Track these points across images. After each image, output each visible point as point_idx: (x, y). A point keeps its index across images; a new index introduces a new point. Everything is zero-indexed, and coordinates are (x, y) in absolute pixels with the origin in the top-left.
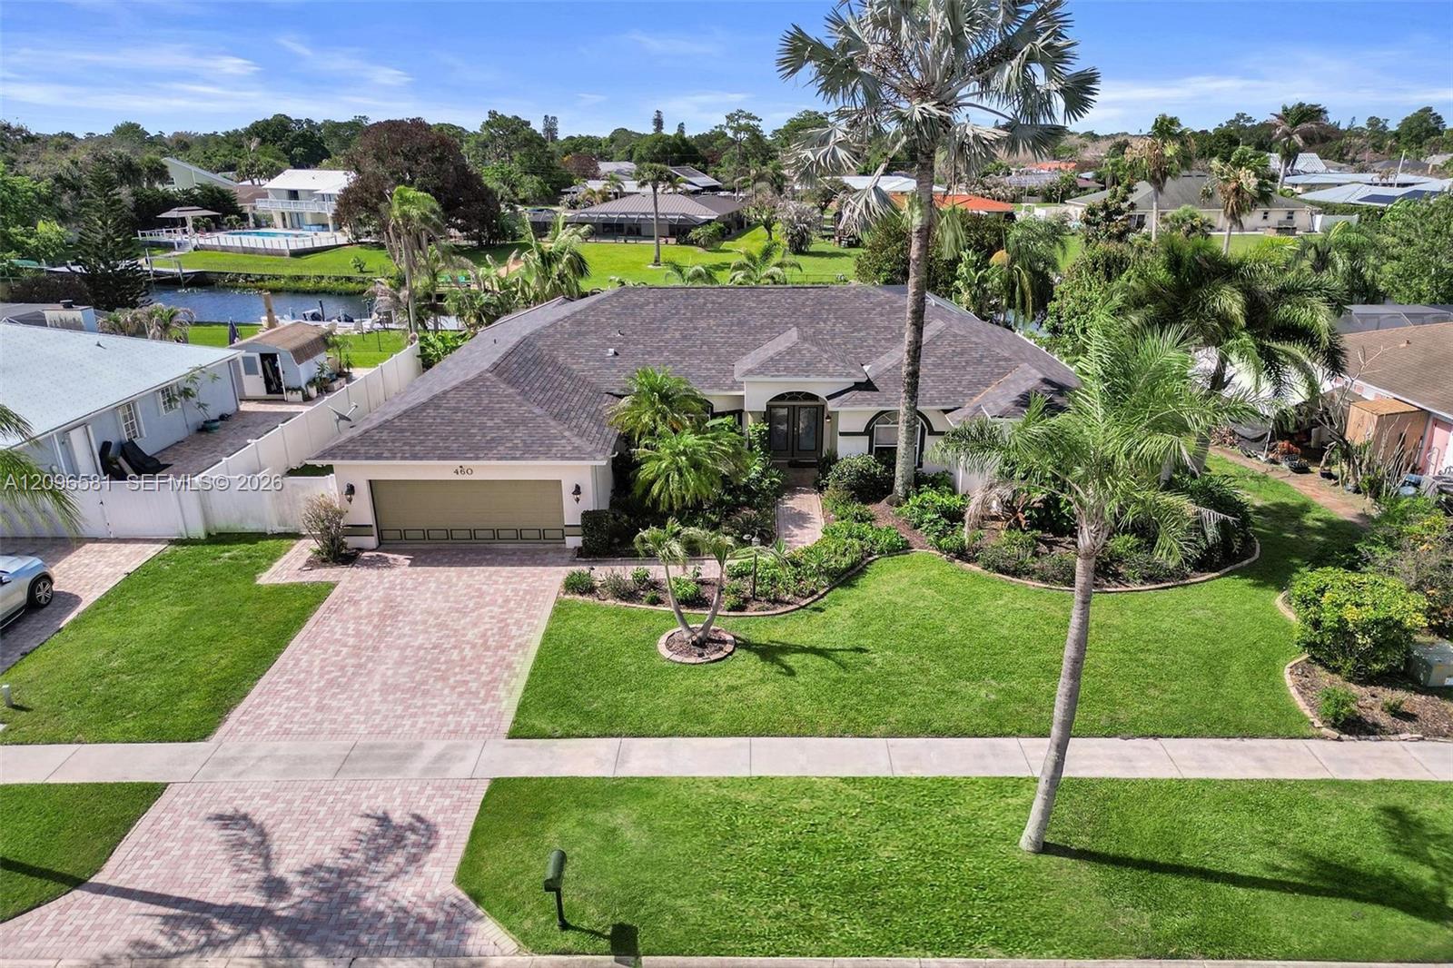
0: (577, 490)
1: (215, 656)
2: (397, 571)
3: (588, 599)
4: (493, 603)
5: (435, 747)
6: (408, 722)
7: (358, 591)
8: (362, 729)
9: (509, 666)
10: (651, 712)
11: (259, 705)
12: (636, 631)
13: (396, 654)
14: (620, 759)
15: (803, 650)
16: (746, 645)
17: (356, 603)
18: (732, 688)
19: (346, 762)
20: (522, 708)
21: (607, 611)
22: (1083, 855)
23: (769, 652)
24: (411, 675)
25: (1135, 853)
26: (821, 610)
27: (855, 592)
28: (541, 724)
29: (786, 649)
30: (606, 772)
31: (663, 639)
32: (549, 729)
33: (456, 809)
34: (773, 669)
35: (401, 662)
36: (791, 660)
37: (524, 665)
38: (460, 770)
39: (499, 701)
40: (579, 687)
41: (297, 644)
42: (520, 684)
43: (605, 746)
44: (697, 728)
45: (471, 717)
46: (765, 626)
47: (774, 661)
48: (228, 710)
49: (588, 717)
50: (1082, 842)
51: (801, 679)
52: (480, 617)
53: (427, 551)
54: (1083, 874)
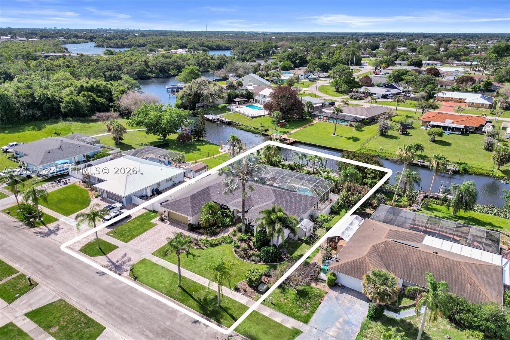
0: (190, 220)
1: (136, 232)
2: (166, 225)
4: (170, 234)
5: (143, 252)
6: (144, 248)
7: (159, 227)
15: (193, 255)
17: (157, 228)
19: (135, 251)
20: (156, 251)
22: (183, 289)
23: (188, 254)
25: (188, 291)
26: (203, 249)
27: (212, 248)
29: (191, 254)
33: (138, 260)
34: (186, 256)
36: (190, 256)
38: (142, 256)
39: (155, 249)
42: (160, 247)
43: (158, 259)
45: (150, 250)
46: (193, 250)
48: (132, 240)
49: (160, 254)
50: (185, 288)
53: (172, 222)
54: (179, 290)
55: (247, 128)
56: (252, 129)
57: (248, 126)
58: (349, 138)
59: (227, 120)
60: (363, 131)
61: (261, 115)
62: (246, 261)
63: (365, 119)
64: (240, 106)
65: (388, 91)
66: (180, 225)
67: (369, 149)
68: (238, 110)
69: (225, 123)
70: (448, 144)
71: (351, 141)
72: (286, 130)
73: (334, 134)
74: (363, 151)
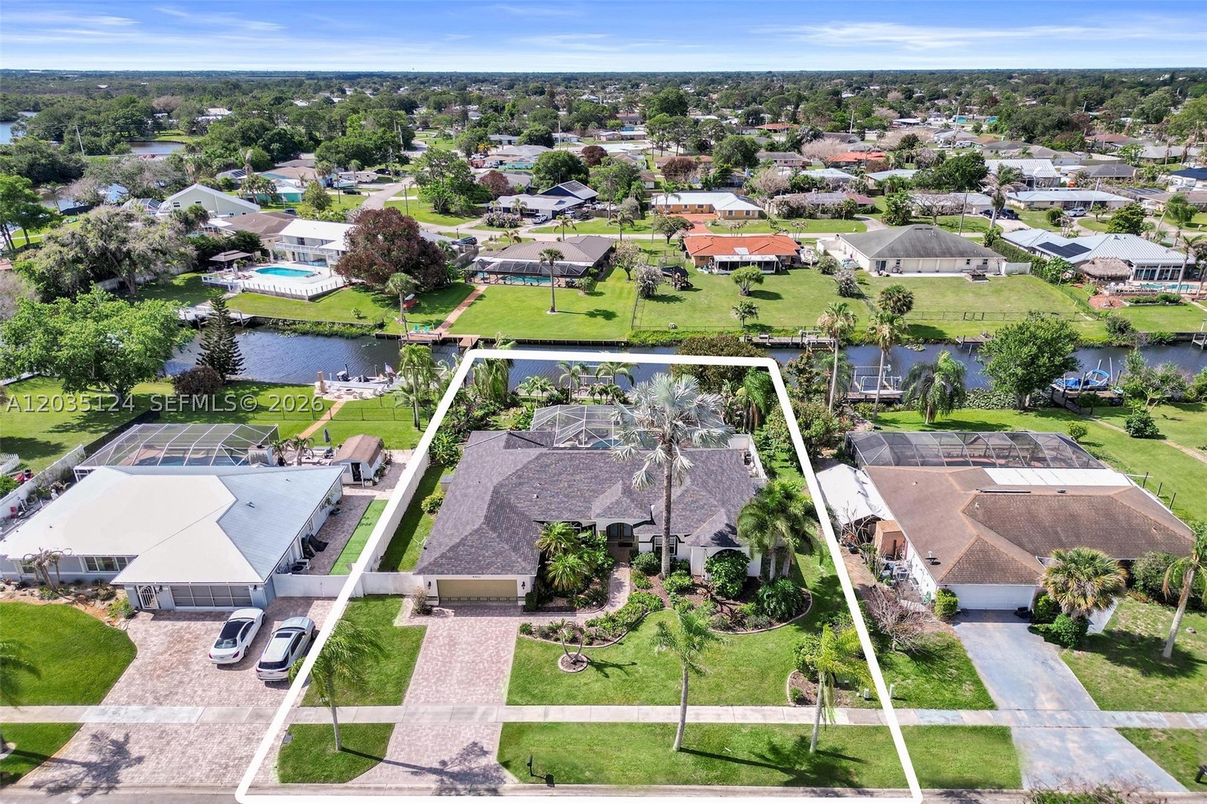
0: (524, 585)
1: (392, 666)
2: (450, 619)
3: (530, 637)
4: (491, 638)
5: (481, 709)
6: (470, 698)
7: (436, 631)
8: (454, 701)
9: (502, 672)
10: (556, 695)
11: (415, 690)
12: (549, 655)
13: (459, 665)
14: (546, 715)
15: (613, 666)
16: (591, 663)
17: (437, 638)
18: (586, 684)
19: (453, 714)
20: (510, 692)
21: (537, 643)
22: (693, 752)
23: (600, 667)
24: (466, 676)
25: (709, 751)
26: (621, 644)
27: (637, 634)
28: (517, 699)
29: (606, 665)
30: (541, 720)
31: (560, 660)
32: (520, 701)
33: (493, 734)
34: (600, 675)
35: (462, 670)
36: (608, 670)
37: (508, 670)
38: (492, 719)
39: (500, 688)
40: (529, 683)
41: (420, 659)
42: (507, 680)
43: (541, 709)
44: (573, 702)
45: (491, 696)
46: (599, 653)
47: (602, 671)
48: (405, 691)
49: (534, 696)
50: (693, 747)
51: (611, 680)
52: (488, 646)
53: (460, 607)
54: (690, 759)
55: (320, 328)
56: (336, 328)
57: (319, 323)
58: (592, 315)
59: (245, 316)
60: (601, 294)
61: (329, 288)
62: (741, 632)
63: (588, 268)
64: (246, 274)
65: (560, 202)
66: (490, 608)
67: (653, 329)
68: (243, 284)
69: (239, 324)
70: (776, 296)
71: (600, 319)
72: (434, 317)
73: (553, 310)
74: (643, 337)
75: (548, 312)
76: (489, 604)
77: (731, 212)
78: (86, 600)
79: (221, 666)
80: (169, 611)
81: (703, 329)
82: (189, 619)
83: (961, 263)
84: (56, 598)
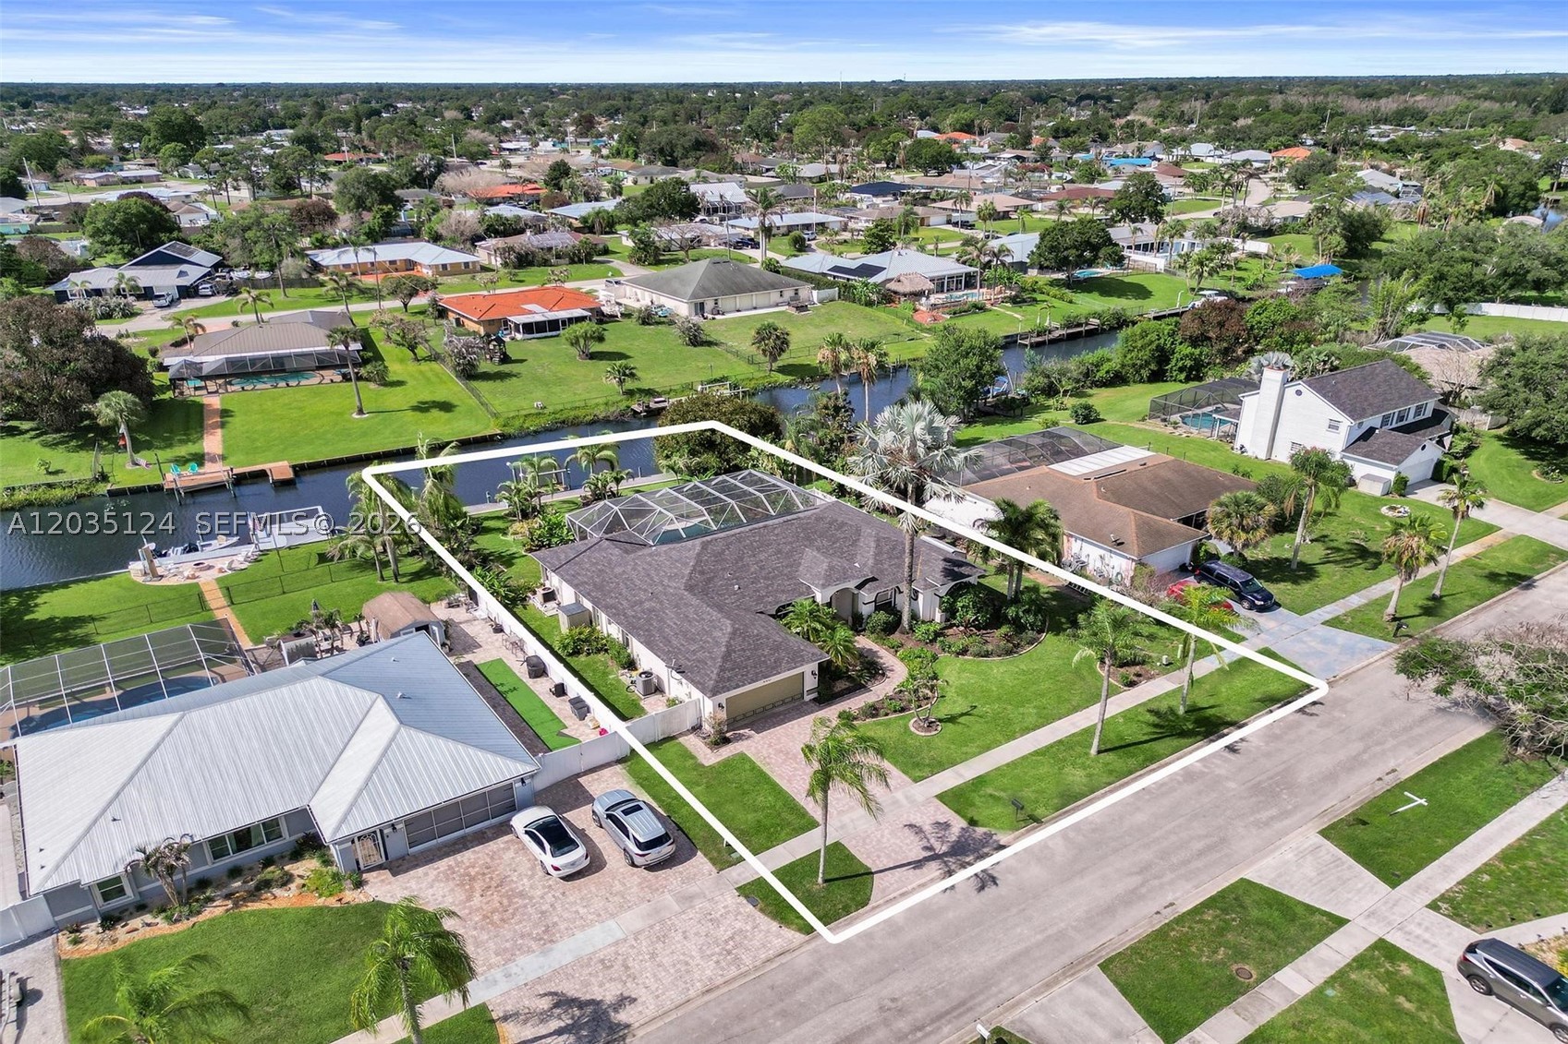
0: (811, 676)
2: (756, 738)
3: (858, 722)
5: (899, 795)
7: (759, 753)
12: (897, 728)
14: (960, 775)
15: (961, 715)
16: (941, 721)
17: (769, 757)
20: (904, 770)
21: (871, 724)
23: (951, 721)
26: (945, 696)
28: (919, 773)
29: (955, 717)
31: (913, 729)
32: (924, 774)
33: (939, 809)
34: (962, 726)
36: (962, 721)
38: (920, 800)
41: (780, 781)
43: (949, 773)
46: (937, 710)
47: (959, 723)
48: (807, 813)
49: (931, 766)
51: (975, 726)
53: (751, 724)
54: (1111, 756)
58: (421, 409)
65: (182, 274)
66: (779, 714)
67: (521, 413)
71: (438, 413)
72: (182, 451)
73: (360, 411)
74: (517, 423)
75: (355, 416)
76: (777, 710)
77: (444, 266)
78: (254, 894)
79: (568, 878)
80: (403, 858)
81: (582, 404)
82: (447, 855)
83: (774, 296)
84: (199, 913)
